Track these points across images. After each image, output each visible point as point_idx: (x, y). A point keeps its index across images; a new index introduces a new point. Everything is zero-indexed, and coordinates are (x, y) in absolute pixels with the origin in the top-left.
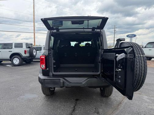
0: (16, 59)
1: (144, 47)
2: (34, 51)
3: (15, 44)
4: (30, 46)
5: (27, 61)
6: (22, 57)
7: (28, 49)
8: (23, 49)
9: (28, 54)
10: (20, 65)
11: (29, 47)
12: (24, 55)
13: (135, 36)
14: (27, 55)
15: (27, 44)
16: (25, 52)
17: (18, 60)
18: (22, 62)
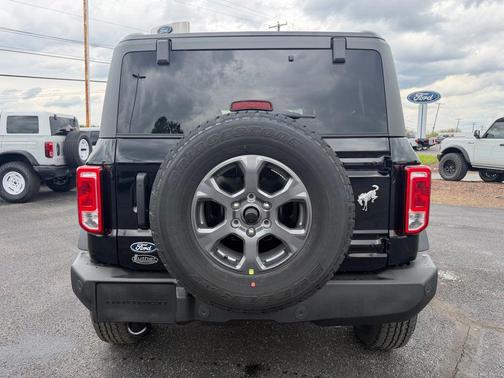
0: (12, 174)
1: (481, 135)
2: (83, 144)
3: (9, 117)
4: (68, 128)
5: (58, 183)
6: (36, 168)
7: (60, 139)
8: (38, 139)
9: (61, 157)
10: (27, 198)
11: (64, 133)
12: (42, 160)
13: (435, 97)
14: (57, 160)
15: (54, 120)
16: (48, 149)
17: (22, 181)
18: (38, 189)
